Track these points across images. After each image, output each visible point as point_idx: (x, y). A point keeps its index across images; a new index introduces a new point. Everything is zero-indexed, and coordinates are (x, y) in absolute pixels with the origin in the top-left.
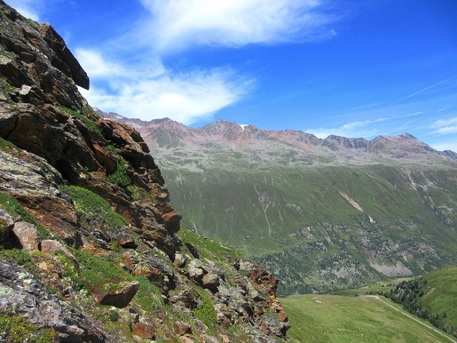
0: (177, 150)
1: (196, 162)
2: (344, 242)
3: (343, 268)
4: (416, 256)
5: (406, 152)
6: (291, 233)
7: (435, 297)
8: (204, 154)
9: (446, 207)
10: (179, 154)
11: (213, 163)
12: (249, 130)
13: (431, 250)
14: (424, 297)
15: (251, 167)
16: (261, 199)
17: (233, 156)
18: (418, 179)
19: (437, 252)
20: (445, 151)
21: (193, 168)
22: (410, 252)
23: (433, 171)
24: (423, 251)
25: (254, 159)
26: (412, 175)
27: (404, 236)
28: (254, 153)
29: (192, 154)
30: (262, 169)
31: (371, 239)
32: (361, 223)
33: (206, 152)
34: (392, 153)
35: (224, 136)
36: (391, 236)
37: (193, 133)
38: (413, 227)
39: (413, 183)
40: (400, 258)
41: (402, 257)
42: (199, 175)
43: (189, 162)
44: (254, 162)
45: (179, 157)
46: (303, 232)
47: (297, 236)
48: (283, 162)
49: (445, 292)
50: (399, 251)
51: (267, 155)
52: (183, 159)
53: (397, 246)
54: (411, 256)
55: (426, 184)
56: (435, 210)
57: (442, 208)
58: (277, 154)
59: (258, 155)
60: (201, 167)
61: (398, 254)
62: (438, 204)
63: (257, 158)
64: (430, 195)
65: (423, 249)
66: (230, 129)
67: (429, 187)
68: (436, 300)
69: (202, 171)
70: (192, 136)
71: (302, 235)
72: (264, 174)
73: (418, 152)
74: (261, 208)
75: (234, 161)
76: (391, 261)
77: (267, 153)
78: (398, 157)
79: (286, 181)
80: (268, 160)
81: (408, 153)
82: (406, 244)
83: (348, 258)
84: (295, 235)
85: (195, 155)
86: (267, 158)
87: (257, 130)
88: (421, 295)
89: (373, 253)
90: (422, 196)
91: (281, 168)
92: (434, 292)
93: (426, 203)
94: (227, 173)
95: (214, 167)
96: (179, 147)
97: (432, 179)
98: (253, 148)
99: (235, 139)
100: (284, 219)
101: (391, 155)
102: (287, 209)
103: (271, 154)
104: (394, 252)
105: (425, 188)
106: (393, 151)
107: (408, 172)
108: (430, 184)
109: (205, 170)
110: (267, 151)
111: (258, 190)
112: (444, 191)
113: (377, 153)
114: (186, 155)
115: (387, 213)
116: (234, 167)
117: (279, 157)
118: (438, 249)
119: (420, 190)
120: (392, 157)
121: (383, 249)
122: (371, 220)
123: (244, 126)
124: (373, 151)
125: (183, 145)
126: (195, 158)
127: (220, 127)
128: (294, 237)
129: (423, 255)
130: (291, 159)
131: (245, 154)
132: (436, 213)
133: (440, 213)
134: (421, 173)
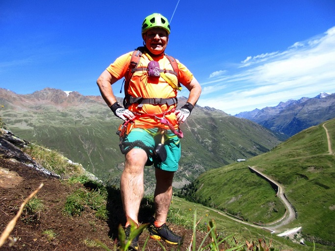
0: (7, 112)
1: (26, 121)
2: (148, 170)
3: (149, 188)
4: (193, 173)
6: (110, 169)
7: (204, 189)
8: (33, 115)
9: (207, 140)
10: (9, 115)
11: (42, 121)
12: (73, 95)
13: (202, 167)
14: (198, 191)
15: (76, 123)
16: (85, 147)
17: (60, 115)
18: (191, 124)
19: (205, 169)
20: (205, 107)
21: (23, 126)
22: (190, 171)
23: (200, 119)
24: (197, 169)
25: (78, 117)
26: (188, 122)
27: (186, 161)
28: (78, 112)
29: (22, 115)
30: (85, 124)
33: (35, 113)
35: (52, 101)
37: (23, 99)
38: (190, 154)
39: (189, 127)
40: (184, 176)
41: (185, 174)
42: (30, 131)
43: (20, 121)
44: (78, 119)
45: (9, 118)
46: (119, 167)
47: (115, 171)
48: (101, 118)
49: (209, 185)
50: (183, 171)
51: (88, 113)
52: (13, 119)
53: (182, 168)
54: (190, 173)
55: (196, 127)
56: (202, 142)
57: (206, 142)
58: (96, 112)
59: (81, 113)
60: (31, 125)
61: (183, 173)
62: (203, 139)
63: (81, 116)
64: (199, 134)
66: (56, 95)
67: (198, 129)
68: (205, 191)
69: (32, 128)
70: (21, 100)
71: (118, 169)
72: (87, 127)
74: (86, 153)
75: (61, 119)
76: (179, 178)
77: (89, 112)
79: (104, 131)
80: (89, 116)
82: (187, 166)
83: (152, 180)
84: (113, 170)
85: (25, 116)
86: (89, 115)
87: (79, 95)
88: (196, 191)
90: (194, 135)
91: (100, 122)
92: (203, 186)
93: (197, 139)
94: (56, 128)
95: (44, 124)
96: (9, 110)
97: (199, 123)
98: (77, 108)
99: (61, 103)
100: (104, 159)
102: (106, 152)
103: (92, 112)
104: (181, 172)
105: (196, 130)
108: (199, 126)
109: (35, 127)
110: (88, 110)
111: (83, 140)
112: (206, 130)
114: (15, 116)
116: (61, 124)
117: (99, 115)
118: (205, 167)
119: (193, 131)
123: (69, 92)
125: (12, 108)
126: (25, 118)
127: (47, 93)
128: (112, 171)
129: (197, 171)
130: (107, 115)
131: (70, 113)
132: (203, 144)
133: (205, 144)
134: (193, 120)
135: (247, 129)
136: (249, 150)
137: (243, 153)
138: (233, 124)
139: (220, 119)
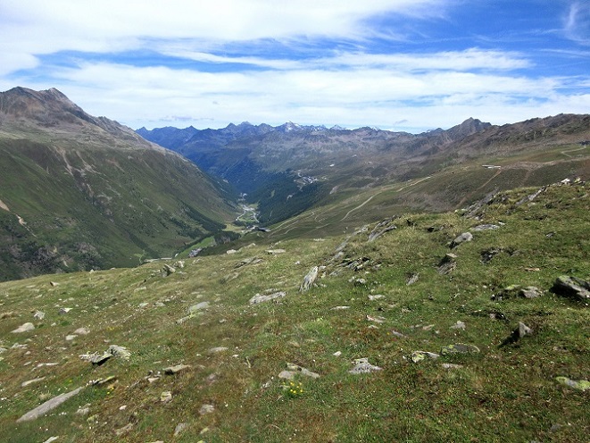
4: (77, 259)
5: (57, 120)
9: (105, 195)
13: (92, 248)
18: (74, 161)
19: (99, 250)
22: (70, 256)
23: (90, 151)
24: (84, 252)
26: (67, 156)
27: (62, 236)
31: (23, 246)
32: (7, 227)
34: (37, 118)
36: (47, 239)
38: (72, 224)
39: (69, 167)
40: (59, 265)
41: (62, 262)
50: (59, 256)
53: (55, 251)
54: (71, 260)
55: (83, 168)
56: (94, 199)
57: (101, 198)
61: (57, 260)
62: (96, 193)
64: (89, 182)
65: (84, 249)
67: (86, 172)
73: (72, 122)
76: (50, 269)
78: (47, 126)
81: (60, 122)
82: (66, 246)
89: (27, 264)
90: (80, 183)
93: (84, 191)
97: (89, 161)
101: (37, 122)
104: (53, 258)
105: (83, 173)
106: (39, 115)
107: (63, 152)
108: (88, 167)
112: (103, 176)
113: (17, 116)
115: (40, 208)
118: (99, 246)
119: (77, 175)
120: (39, 125)
121: (39, 257)
122: (21, 221)
124: (11, 112)
129: (84, 256)
132: (95, 203)
133: (99, 203)
134: (78, 152)
135: (173, 175)
136: (174, 216)
137: (164, 221)
138: (151, 165)
139: (128, 154)
